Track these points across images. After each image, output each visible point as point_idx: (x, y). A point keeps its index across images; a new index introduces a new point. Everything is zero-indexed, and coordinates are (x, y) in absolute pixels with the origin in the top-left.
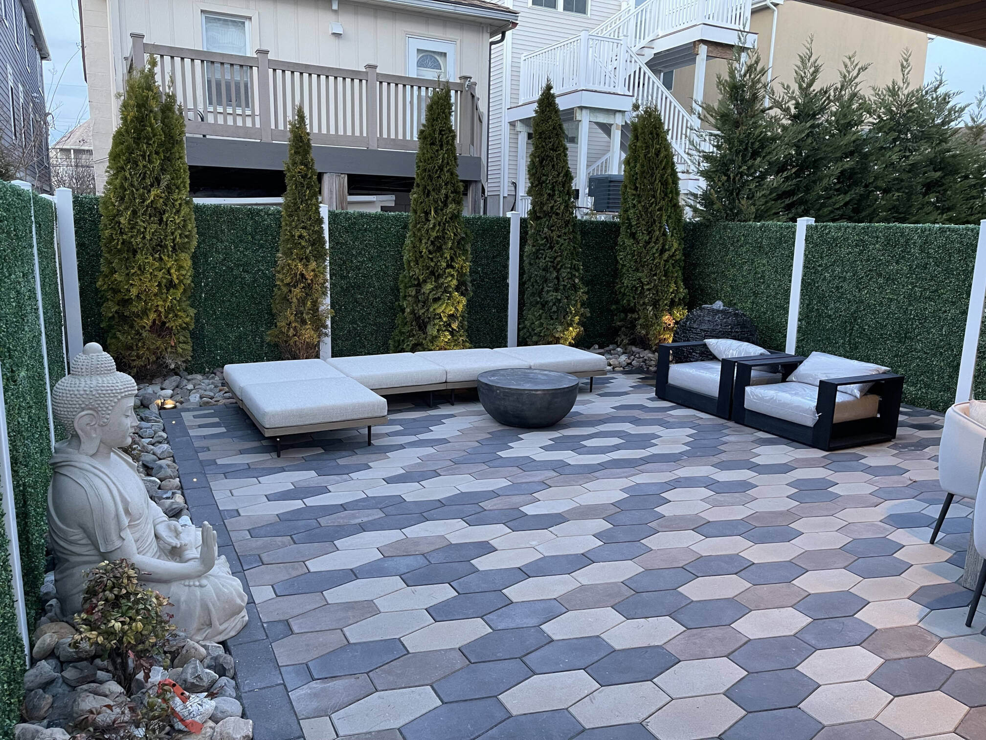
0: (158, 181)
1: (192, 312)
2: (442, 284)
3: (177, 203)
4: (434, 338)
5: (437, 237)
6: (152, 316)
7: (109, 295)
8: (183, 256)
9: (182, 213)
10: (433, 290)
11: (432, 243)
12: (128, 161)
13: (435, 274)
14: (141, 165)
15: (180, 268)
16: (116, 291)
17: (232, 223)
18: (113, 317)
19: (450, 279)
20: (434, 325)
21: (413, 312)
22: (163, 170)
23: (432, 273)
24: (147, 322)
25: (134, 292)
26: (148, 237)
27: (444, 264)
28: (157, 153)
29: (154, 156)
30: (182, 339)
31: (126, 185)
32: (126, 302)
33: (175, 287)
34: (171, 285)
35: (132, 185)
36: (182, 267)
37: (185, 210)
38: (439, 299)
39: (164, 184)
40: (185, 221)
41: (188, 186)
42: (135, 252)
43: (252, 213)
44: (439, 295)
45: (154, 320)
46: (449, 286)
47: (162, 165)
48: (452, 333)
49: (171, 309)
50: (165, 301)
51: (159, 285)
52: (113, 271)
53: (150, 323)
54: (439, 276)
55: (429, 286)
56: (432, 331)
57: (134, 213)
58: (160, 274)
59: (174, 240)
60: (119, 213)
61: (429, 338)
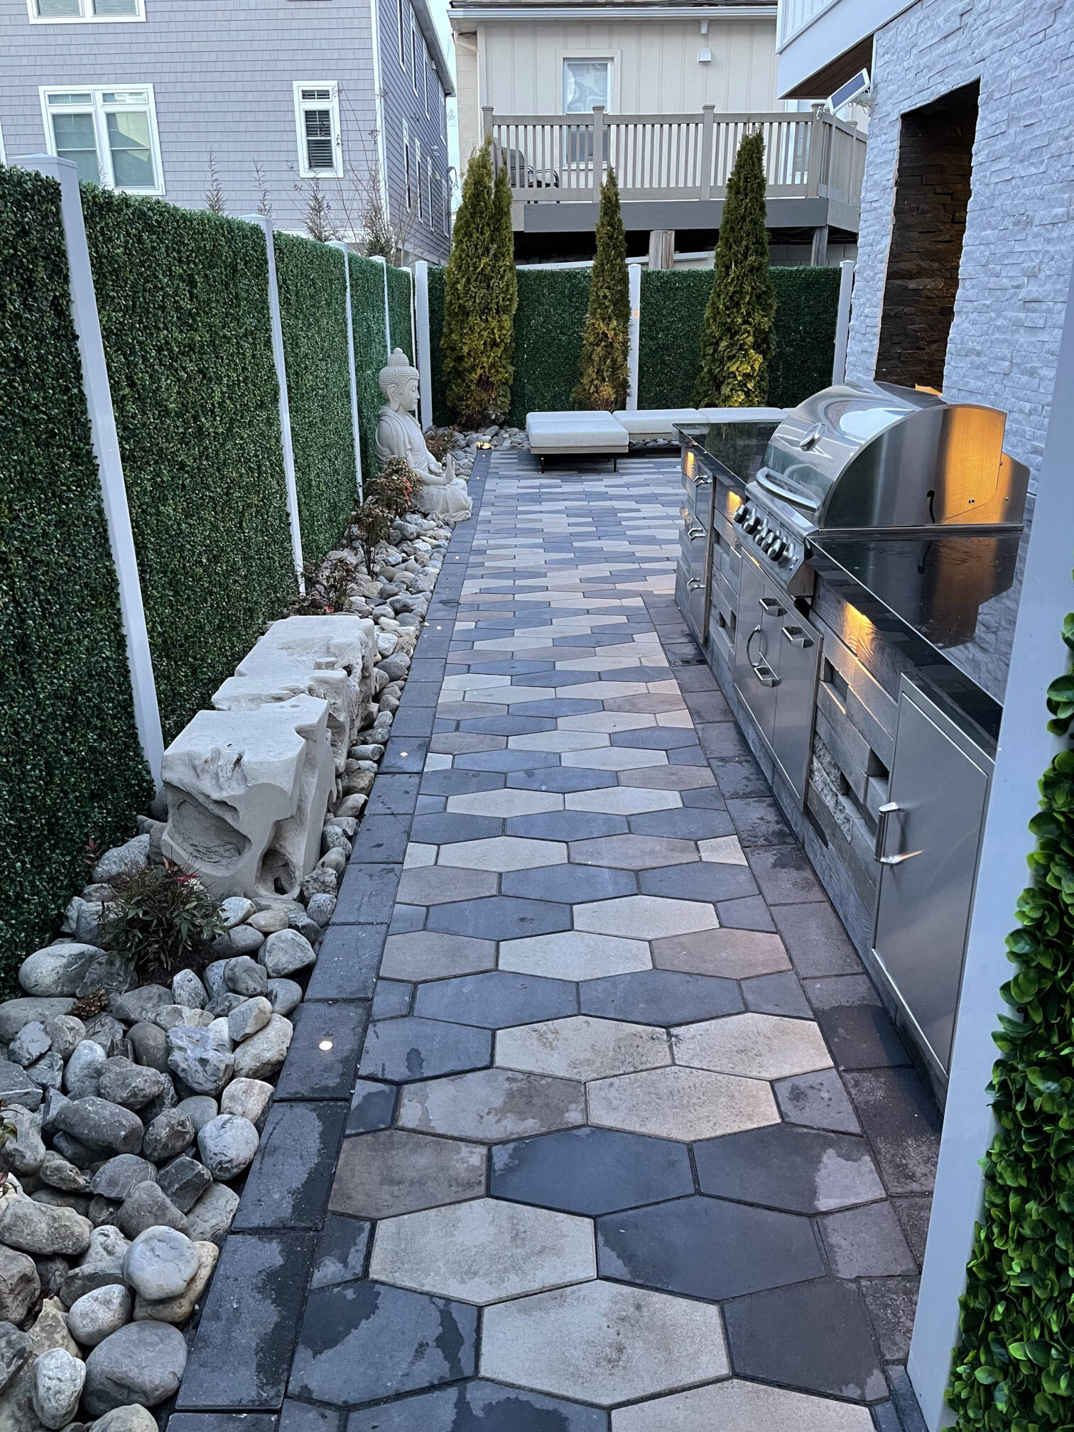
0: (488, 250)
1: (511, 369)
2: (738, 340)
3: (502, 270)
5: (734, 292)
6: (479, 371)
7: (448, 352)
8: (505, 317)
9: (506, 279)
10: (727, 347)
11: (731, 298)
12: (465, 234)
13: (731, 331)
14: (474, 236)
15: (501, 328)
16: (453, 349)
17: (552, 289)
18: (450, 372)
19: (745, 335)
20: (728, 384)
21: (710, 371)
22: (492, 241)
23: (729, 330)
24: (475, 376)
25: (466, 349)
26: (477, 301)
27: (740, 320)
28: (488, 225)
29: (486, 228)
30: (501, 393)
31: (463, 255)
32: (460, 359)
33: (498, 345)
34: (494, 344)
35: (468, 256)
36: (503, 327)
37: (508, 275)
38: (734, 356)
39: (492, 252)
40: (507, 285)
41: (511, 253)
42: (468, 315)
43: (570, 275)
44: (734, 352)
45: (481, 375)
46: (745, 343)
47: (491, 235)
49: (493, 366)
50: (488, 358)
51: (485, 344)
52: (451, 332)
53: (477, 377)
54: (736, 333)
55: (723, 344)
56: (726, 390)
57: (468, 280)
58: (485, 334)
59: (498, 303)
60: (457, 282)
61: (723, 397)
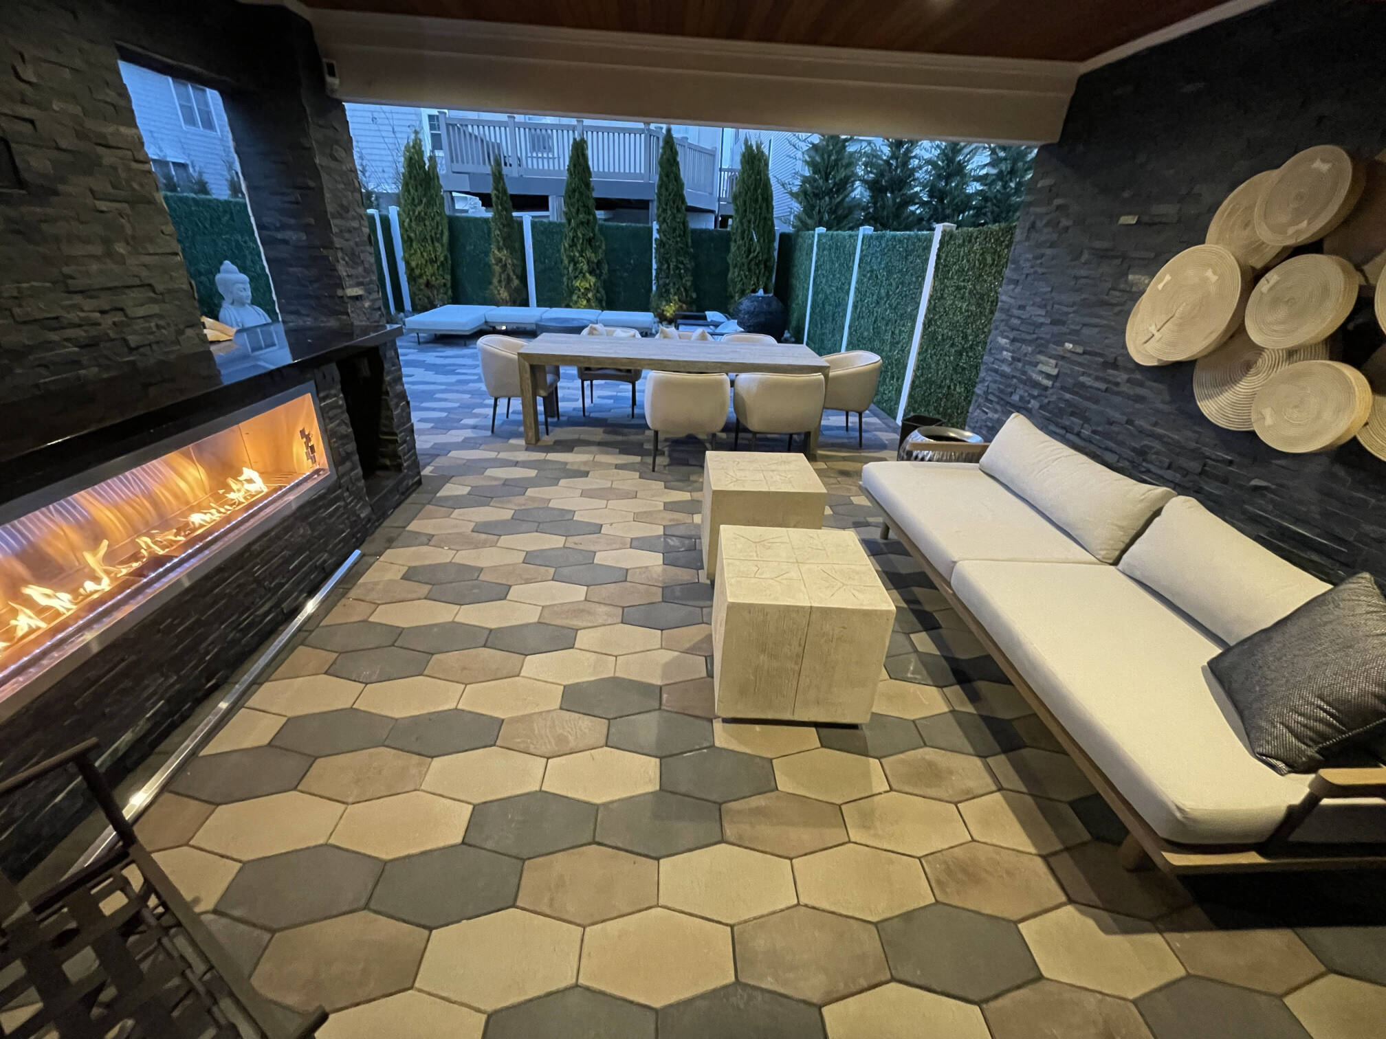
1: (448, 277)
2: (578, 267)
4: (576, 302)
6: (425, 278)
8: (437, 244)
10: (572, 271)
13: (574, 261)
19: (582, 264)
20: (576, 294)
22: (424, 196)
24: (423, 281)
25: (414, 264)
26: (418, 234)
27: (578, 254)
28: (421, 185)
29: (419, 187)
30: (442, 292)
31: (406, 204)
32: (412, 269)
34: (432, 261)
35: (409, 204)
36: (437, 251)
38: (577, 277)
44: (577, 274)
45: (427, 280)
46: (583, 269)
47: (423, 192)
48: (588, 300)
49: (433, 275)
50: (429, 269)
54: (577, 262)
55: (570, 269)
56: (575, 298)
58: (425, 254)
59: (432, 235)
61: (573, 302)
